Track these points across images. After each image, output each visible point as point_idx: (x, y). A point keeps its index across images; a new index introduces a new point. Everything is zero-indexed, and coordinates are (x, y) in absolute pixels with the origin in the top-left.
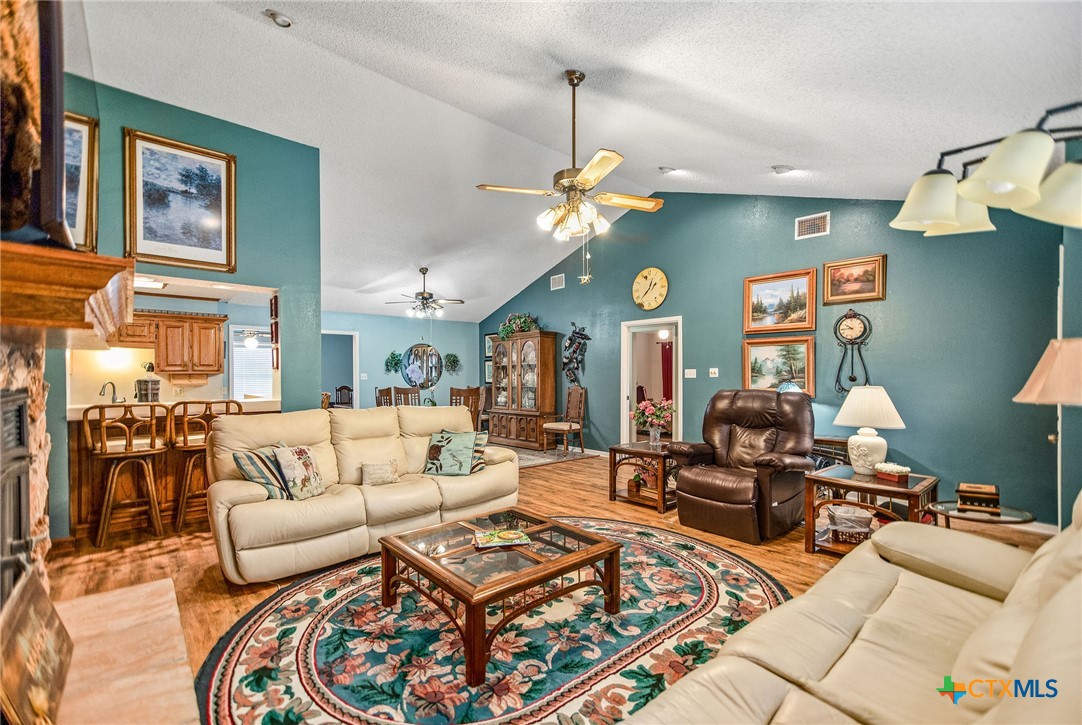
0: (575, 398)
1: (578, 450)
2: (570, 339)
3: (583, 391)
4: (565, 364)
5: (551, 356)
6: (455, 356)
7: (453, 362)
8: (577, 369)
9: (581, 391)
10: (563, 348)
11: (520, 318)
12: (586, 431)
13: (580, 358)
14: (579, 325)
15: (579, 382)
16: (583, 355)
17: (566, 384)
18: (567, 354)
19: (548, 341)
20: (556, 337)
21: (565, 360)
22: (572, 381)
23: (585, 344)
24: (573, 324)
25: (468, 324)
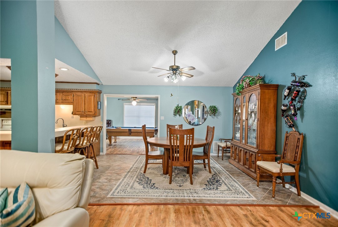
0: (292, 142)
1: (294, 190)
2: (289, 89)
3: (301, 137)
4: (284, 111)
5: (272, 105)
6: (215, 107)
7: (214, 111)
8: (295, 115)
9: (299, 137)
10: (283, 97)
11: (249, 78)
12: (302, 174)
13: (298, 105)
14: (299, 74)
15: (297, 127)
16: (303, 102)
17: (285, 129)
18: (286, 102)
19: (270, 93)
20: (277, 88)
21: (283, 108)
22: (290, 126)
23: (305, 91)
24: (294, 75)
25: (226, 88)
